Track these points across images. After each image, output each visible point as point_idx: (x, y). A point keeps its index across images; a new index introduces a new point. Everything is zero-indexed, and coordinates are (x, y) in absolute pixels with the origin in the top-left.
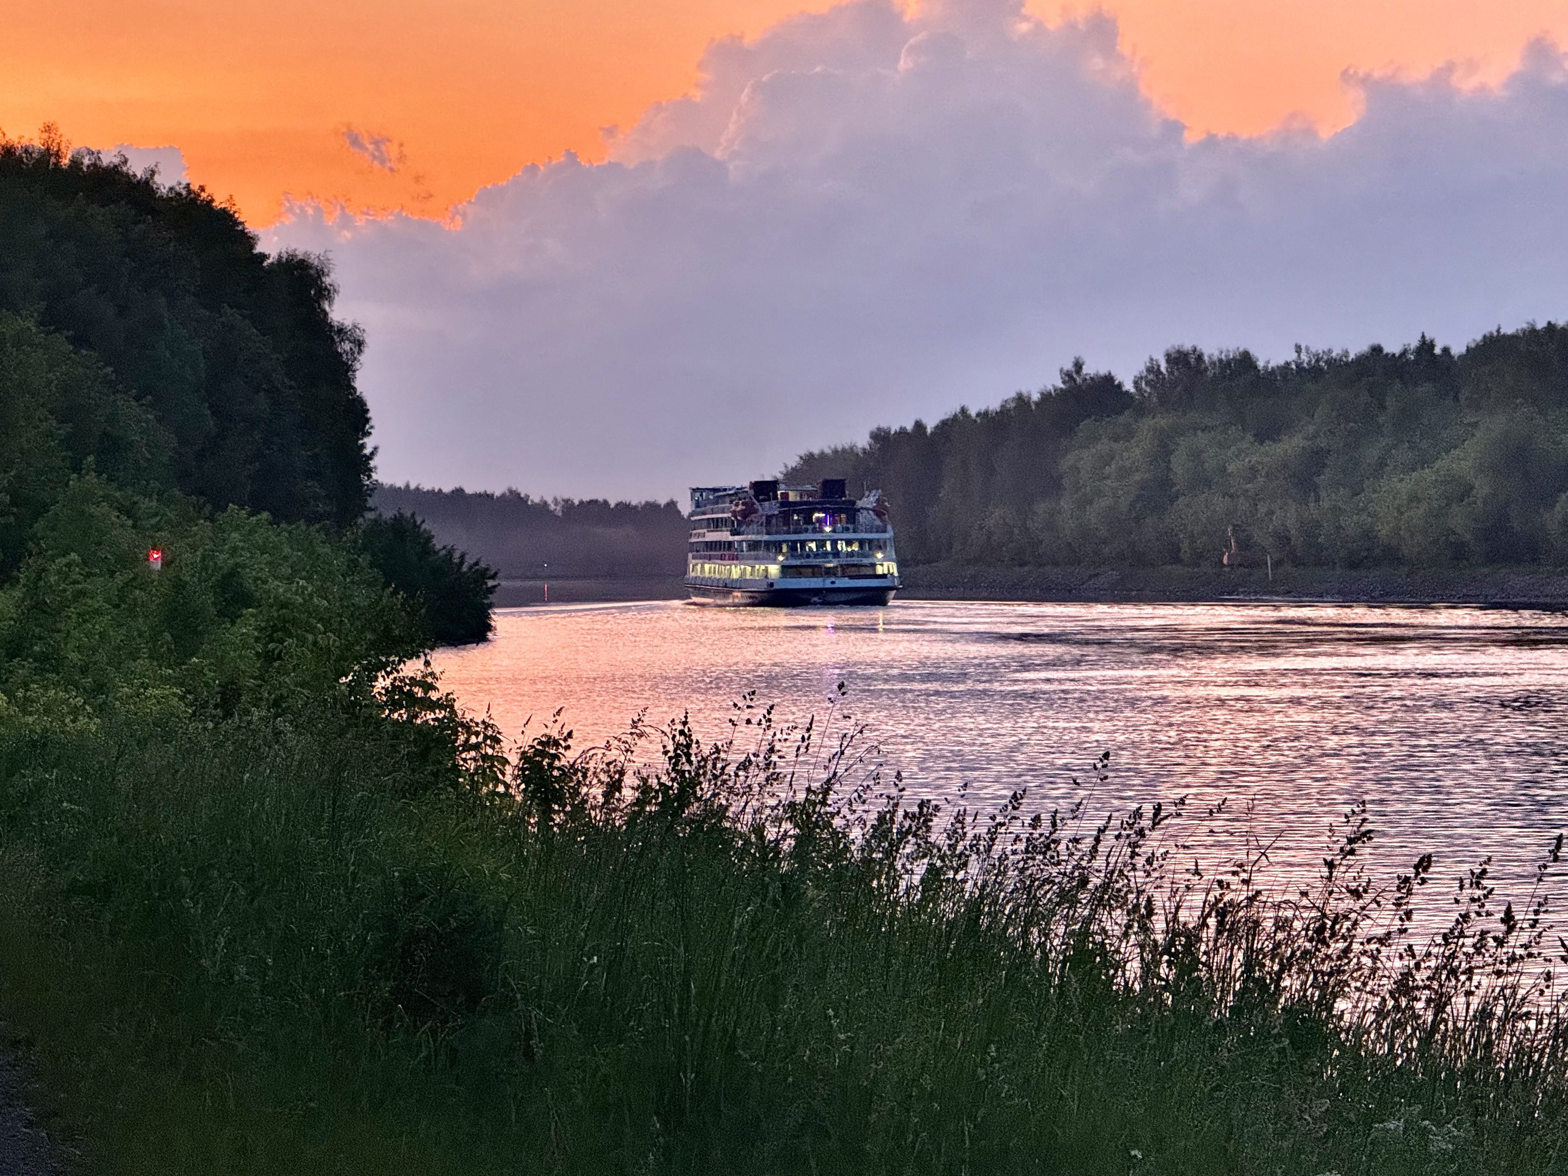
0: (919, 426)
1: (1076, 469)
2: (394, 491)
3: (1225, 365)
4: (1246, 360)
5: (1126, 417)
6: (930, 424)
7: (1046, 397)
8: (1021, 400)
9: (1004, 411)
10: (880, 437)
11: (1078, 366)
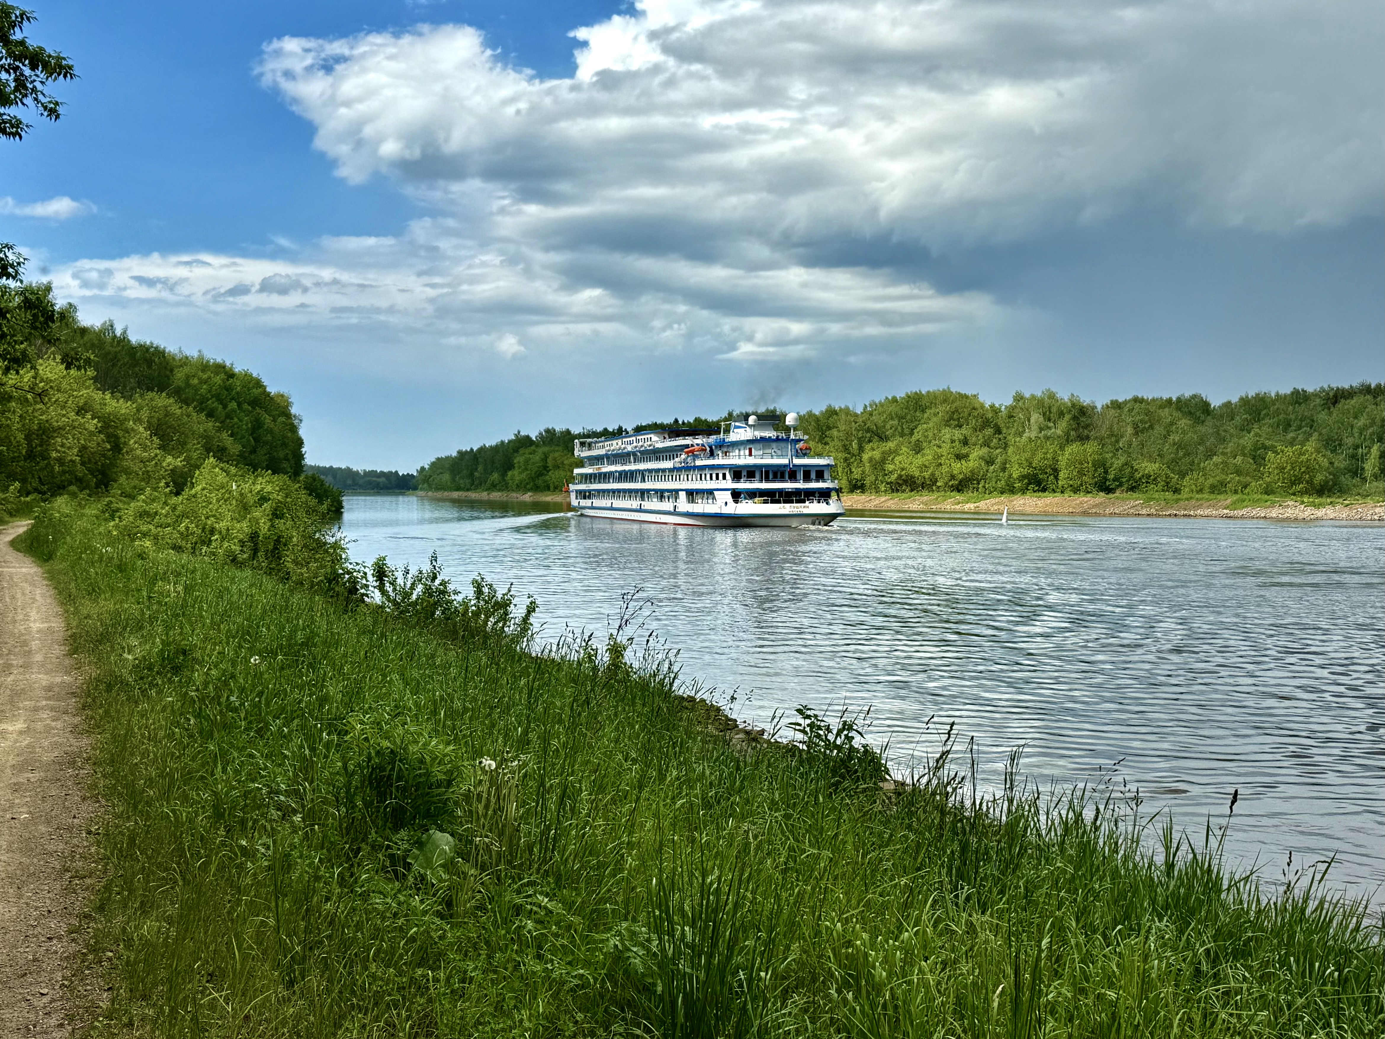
0: (472, 449)
1: (519, 462)
2: (311, 466)
3: (562, 433)
4: (568, 432)
5: (533, 448)
6: (475, 449)
7: (510, 442)
8: (502, 442)
9: (497, 445)
10: (460, 452)
11: (519, 432)
